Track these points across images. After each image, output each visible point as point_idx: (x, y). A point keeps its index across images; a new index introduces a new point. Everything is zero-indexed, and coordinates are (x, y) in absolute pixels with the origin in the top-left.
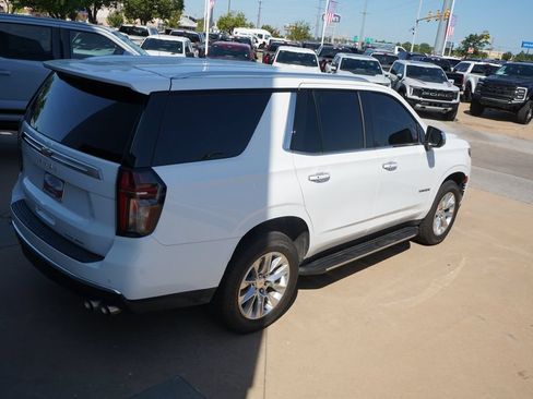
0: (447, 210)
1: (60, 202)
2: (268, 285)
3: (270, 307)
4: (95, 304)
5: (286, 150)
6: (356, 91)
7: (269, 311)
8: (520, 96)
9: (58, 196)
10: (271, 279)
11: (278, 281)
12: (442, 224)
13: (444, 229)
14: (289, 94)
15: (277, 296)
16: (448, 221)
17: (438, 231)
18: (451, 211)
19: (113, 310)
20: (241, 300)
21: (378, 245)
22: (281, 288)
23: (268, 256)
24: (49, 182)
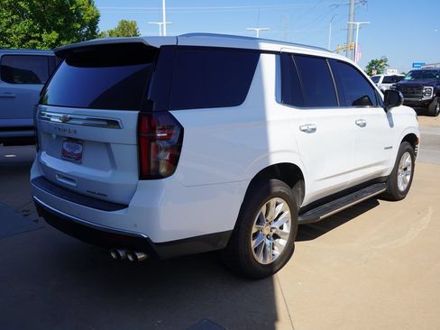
0: (405, 169)
1: (81, 163)
2: (274, 231)
3: (277, 252)
4: (122, 253)
5: (278, 102)
6: (324, 58)
7: (277, 257)
8: (428, 93)
9: (77, 159)
10: (276, 225)
11: (281, 228)
12: (404, 182)
13: (406, 186)
14: (274, 55)
15: (283, 242)
16: (408, 178)
17: (402, 188)
18: (409, 169)
19: (141, 256)
20: (253, 243)
21: (357, 197)
22: (286, 234)
23: (273, 201)
24: (67, 150)
